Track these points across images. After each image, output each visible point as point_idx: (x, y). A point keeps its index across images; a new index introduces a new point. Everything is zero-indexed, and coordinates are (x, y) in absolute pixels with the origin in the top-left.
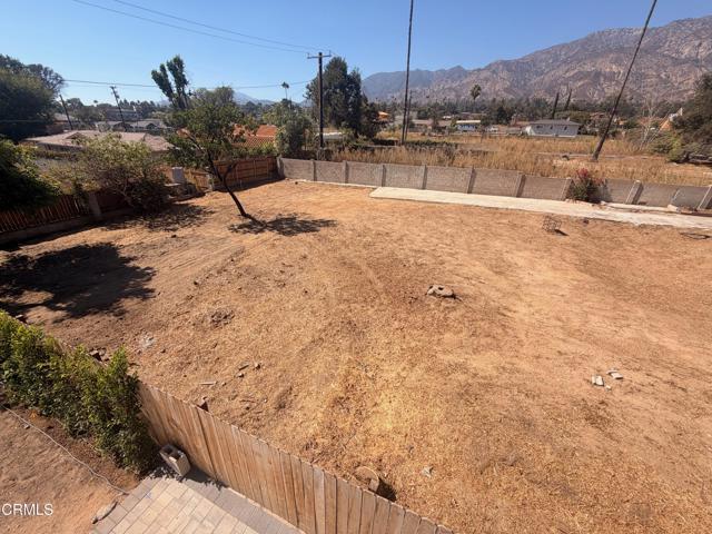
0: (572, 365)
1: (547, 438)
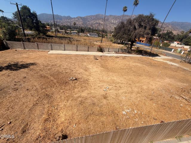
0: (101, 88)
1: (98, 105)
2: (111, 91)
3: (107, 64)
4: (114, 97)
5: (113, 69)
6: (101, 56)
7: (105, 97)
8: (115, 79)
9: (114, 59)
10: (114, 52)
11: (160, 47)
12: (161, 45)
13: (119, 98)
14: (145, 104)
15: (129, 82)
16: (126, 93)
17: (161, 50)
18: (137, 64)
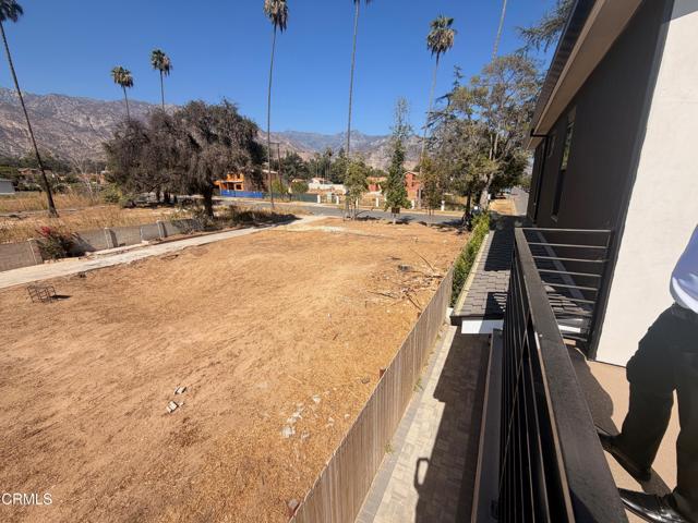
2: (202, 396)
3: (135, 299)
4: (227, 407)
5: (173, 306)
6: (82, 275)
7: (187, 438)
8: (199, 337)
9: (157, 271)
10: (146, 243)
11: (291, 195)
12: (290, 191)
13: (249, 396)
14: (326, 358)
15: (254, 323)
16: (261, 363)
17: (295, 203)
18: (252, 257)
